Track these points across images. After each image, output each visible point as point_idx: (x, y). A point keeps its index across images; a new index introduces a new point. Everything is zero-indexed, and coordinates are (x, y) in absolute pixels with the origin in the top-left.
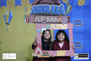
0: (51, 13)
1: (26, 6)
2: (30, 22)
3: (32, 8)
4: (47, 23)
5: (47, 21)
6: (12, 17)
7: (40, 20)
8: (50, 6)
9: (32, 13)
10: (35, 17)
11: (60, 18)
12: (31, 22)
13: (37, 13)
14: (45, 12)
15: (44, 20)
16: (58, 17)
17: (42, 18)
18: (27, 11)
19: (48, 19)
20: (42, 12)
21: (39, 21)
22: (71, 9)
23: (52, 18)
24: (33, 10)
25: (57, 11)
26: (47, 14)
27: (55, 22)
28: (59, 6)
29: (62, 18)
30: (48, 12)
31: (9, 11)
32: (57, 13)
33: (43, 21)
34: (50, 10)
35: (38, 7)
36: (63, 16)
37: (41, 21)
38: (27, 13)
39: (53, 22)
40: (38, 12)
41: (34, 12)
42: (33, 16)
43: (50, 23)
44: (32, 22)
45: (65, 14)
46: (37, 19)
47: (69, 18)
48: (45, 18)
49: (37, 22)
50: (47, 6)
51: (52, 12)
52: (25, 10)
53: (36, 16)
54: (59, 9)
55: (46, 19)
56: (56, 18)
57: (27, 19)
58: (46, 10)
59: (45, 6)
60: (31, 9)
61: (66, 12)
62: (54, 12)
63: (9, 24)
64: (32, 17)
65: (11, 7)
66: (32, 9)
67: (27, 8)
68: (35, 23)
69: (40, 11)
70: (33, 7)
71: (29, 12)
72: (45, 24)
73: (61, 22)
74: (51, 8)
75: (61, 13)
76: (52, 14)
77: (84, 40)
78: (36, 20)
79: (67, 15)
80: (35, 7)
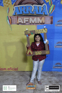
1: (8, 6)
2: (13, 24)
4: (30, 24)
5: (30, 22)
7: (23, 21)
8: (33, 6)
9: (15, 14)
10: (18, 18)
11: (43, 18)
16: (41, 18)
17: (25, 19)
18: (10, 12)
19: (31, 19)
20: (24, 12)
21: (22, 23)
22: (54, 9)
23: (35, 18)
24: (16, 11)
25: (40, 11)
26: (30, 14)
27: (38, 22)
28: (42, 6)
29: (45, 18)
30: (31, 12)
33: (26, 22)
34: (33, 10)
35: (20, 7)
36: (46, 16)
37: (25, 22)
38: (9, 14)
39: (36, 22)
41: (16, 13)
42: (16, 17)
43: (33, 24)
46: (20, 20)
47: (52, 18)
48: (28, 19)
49: (21, 23)
50: (29, 6)
51: (35, 12)
52: (8, 11)
53: (19, 17)
54: (42, 9)
55: (29, 20)
56: (39, 18)
57: (9, 20)
58: (29, 11)
59: (27, 6)
60: (14, 9)
61: (49, 12)
62: (37, 13)
68: (18, 24)
69: (23, 11)
70: (15, 8)
71: (12, 13)
72: (28, 25)
73: (44, 22)
74: (33, 8)
75: (44, 13)
76: (35, 15)
78: (19, 22)
79: (50, 15)
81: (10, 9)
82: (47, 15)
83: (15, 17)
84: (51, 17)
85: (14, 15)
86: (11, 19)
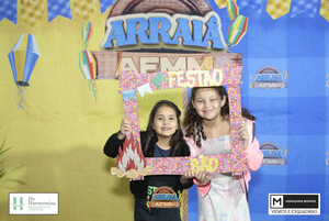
0: (175, 45)
1: (85, 18)
2: (104, 77)
3: (110, 27)
6: (36, 57)
7: (138, 68)
8: (173, 19)
9: (110, 46)
10: (119, 58)
11: (208, 60)
12: (107, 74)
13: (128, 43)
14: (154, 40)
15: (154, 67)
16: (202, 59)
17: (147, 62)
20: (143, 39)
22: (244, 30)
26: (161, 46)
28: (205, 20)
29: (214, 59)
31: (24, 36)
32: (198, 42)
35: (129, 21)
36: (219, 53)
38: (90, 43)
40: (132, 41)
41: (115, 42)
42: (115, 53)
44: (109, 77)
45: (225, 45)
46: (127, 66)
47: (237, 60)
48: (156, 60)
50: (160, 20)
51: (180, 40)
52: (86, 33)
53: (124, 54)
54: (204, 28)
55: (158, 65)
56: (192, 60)
57: (90, 65)
58: (159, 35)
59: (154, 19)
60: (106, 28)
61: (227, 41)
63: (26, 84)
64: (110, 58)
65: (33, 24)
66: (109, 30)
67: (90, 25)
69: (137, 36)
70: (112, 23)
71: (99, 39)
75: (210, 43)
76: (180, 47)
77: (289, 134)
79: (231, 49)
80: (118, 22)
81: (93, 28)
82: (221, 50)
83: (109, 52)
84: (234, 55)
85: (108, 49)
86: (96, 60)
